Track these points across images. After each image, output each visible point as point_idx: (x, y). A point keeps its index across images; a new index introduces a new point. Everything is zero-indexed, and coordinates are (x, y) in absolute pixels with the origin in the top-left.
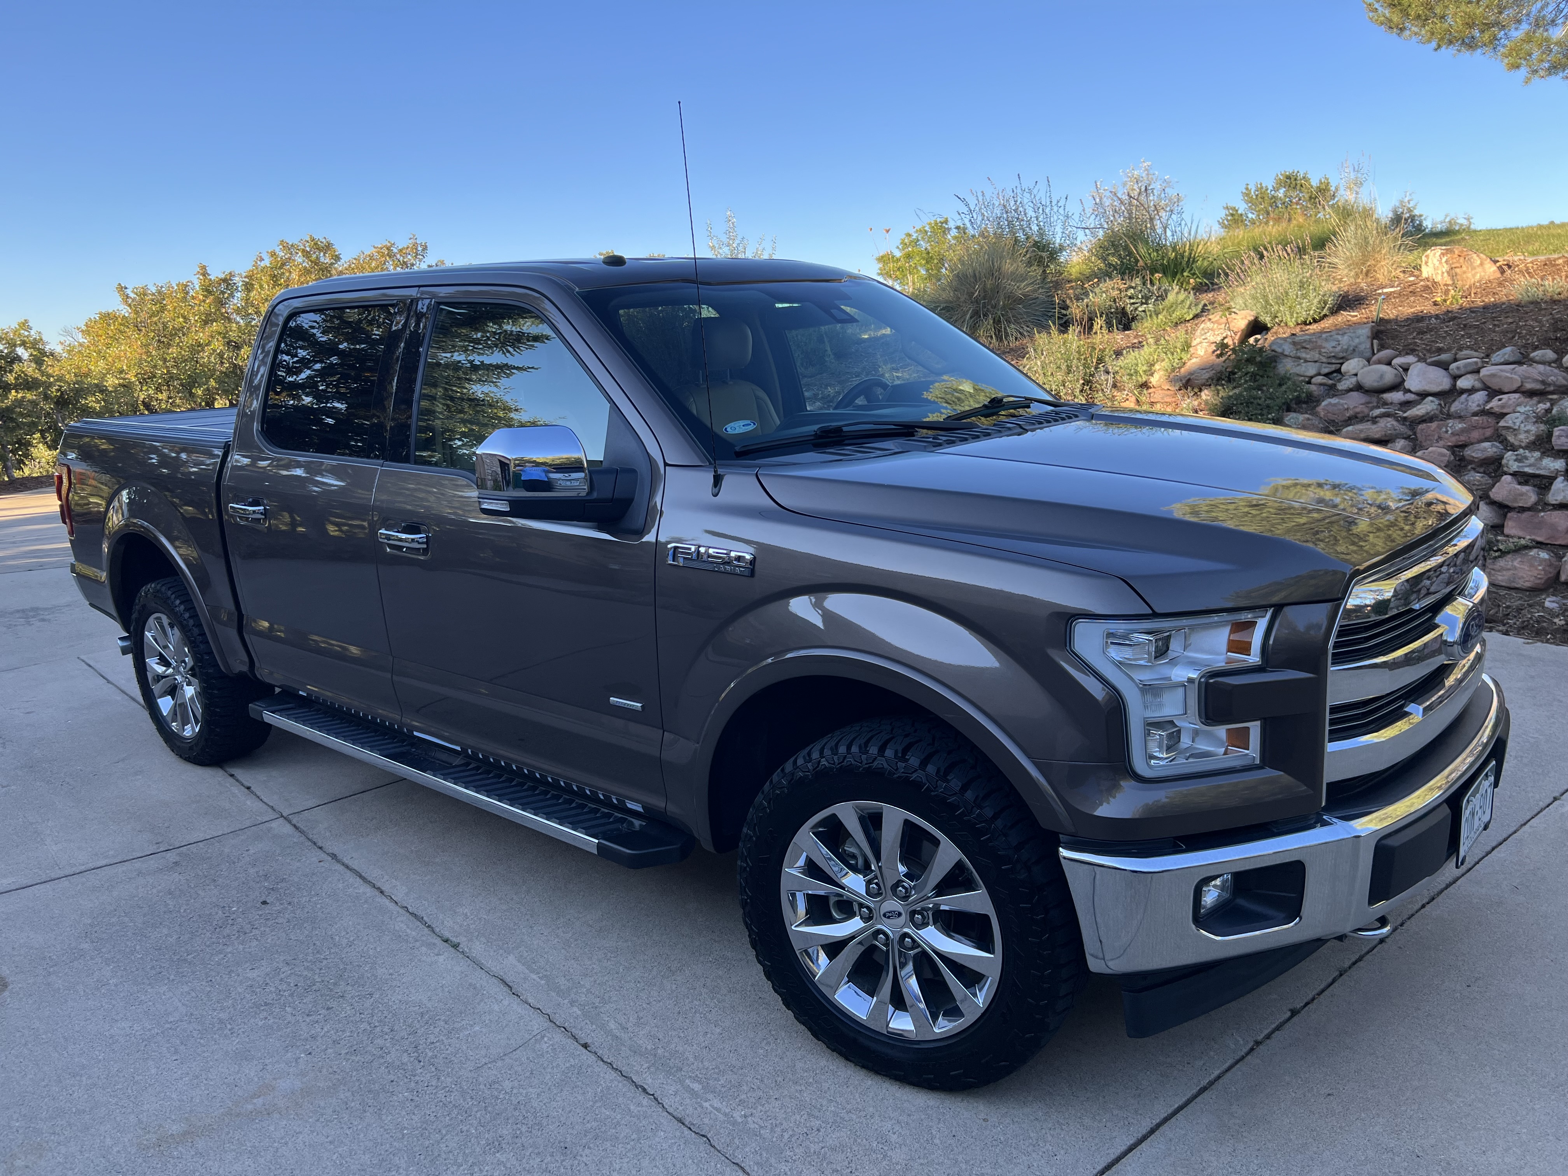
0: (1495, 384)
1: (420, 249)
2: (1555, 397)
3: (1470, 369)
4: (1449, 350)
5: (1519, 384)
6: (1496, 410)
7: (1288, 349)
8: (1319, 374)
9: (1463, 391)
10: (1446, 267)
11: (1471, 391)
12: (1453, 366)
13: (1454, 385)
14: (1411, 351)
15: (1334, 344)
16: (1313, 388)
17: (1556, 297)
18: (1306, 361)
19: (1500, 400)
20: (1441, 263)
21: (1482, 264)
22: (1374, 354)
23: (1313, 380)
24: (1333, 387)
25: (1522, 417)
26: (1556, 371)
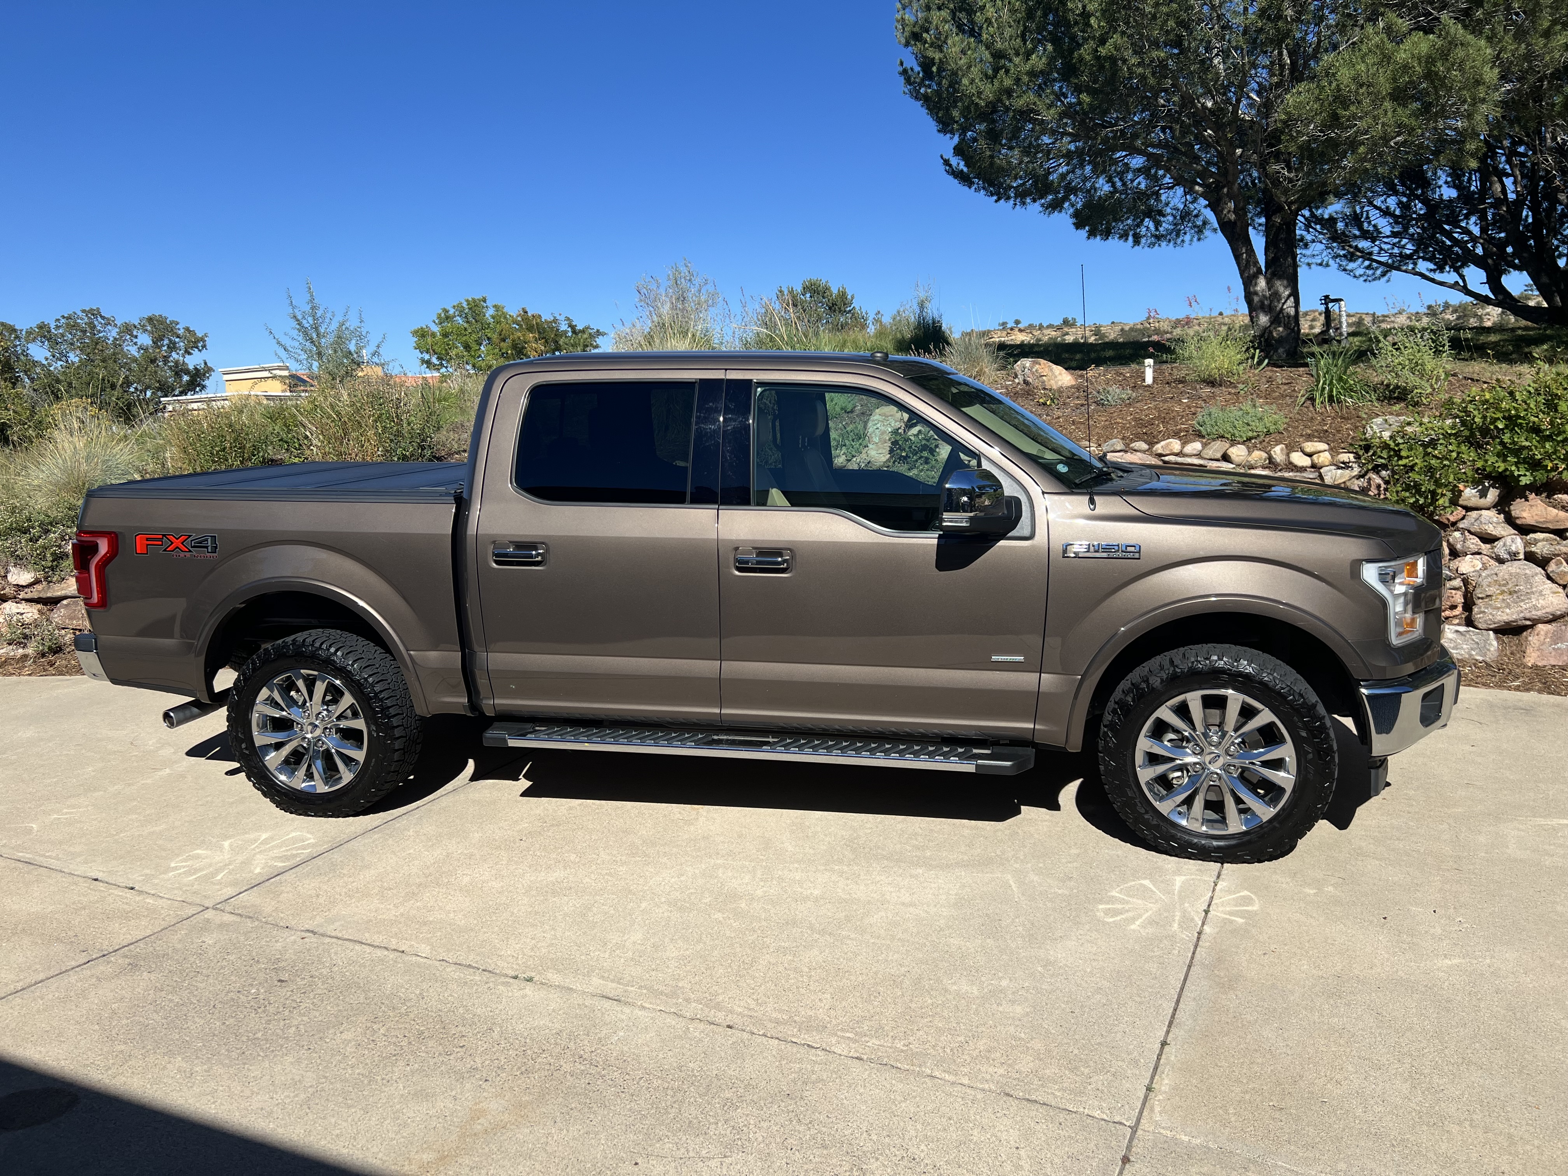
10: (1037, 375)
17: (1127, 402)
20: (1032, 372)
21: (1060, 374)
26: (1150, 457)
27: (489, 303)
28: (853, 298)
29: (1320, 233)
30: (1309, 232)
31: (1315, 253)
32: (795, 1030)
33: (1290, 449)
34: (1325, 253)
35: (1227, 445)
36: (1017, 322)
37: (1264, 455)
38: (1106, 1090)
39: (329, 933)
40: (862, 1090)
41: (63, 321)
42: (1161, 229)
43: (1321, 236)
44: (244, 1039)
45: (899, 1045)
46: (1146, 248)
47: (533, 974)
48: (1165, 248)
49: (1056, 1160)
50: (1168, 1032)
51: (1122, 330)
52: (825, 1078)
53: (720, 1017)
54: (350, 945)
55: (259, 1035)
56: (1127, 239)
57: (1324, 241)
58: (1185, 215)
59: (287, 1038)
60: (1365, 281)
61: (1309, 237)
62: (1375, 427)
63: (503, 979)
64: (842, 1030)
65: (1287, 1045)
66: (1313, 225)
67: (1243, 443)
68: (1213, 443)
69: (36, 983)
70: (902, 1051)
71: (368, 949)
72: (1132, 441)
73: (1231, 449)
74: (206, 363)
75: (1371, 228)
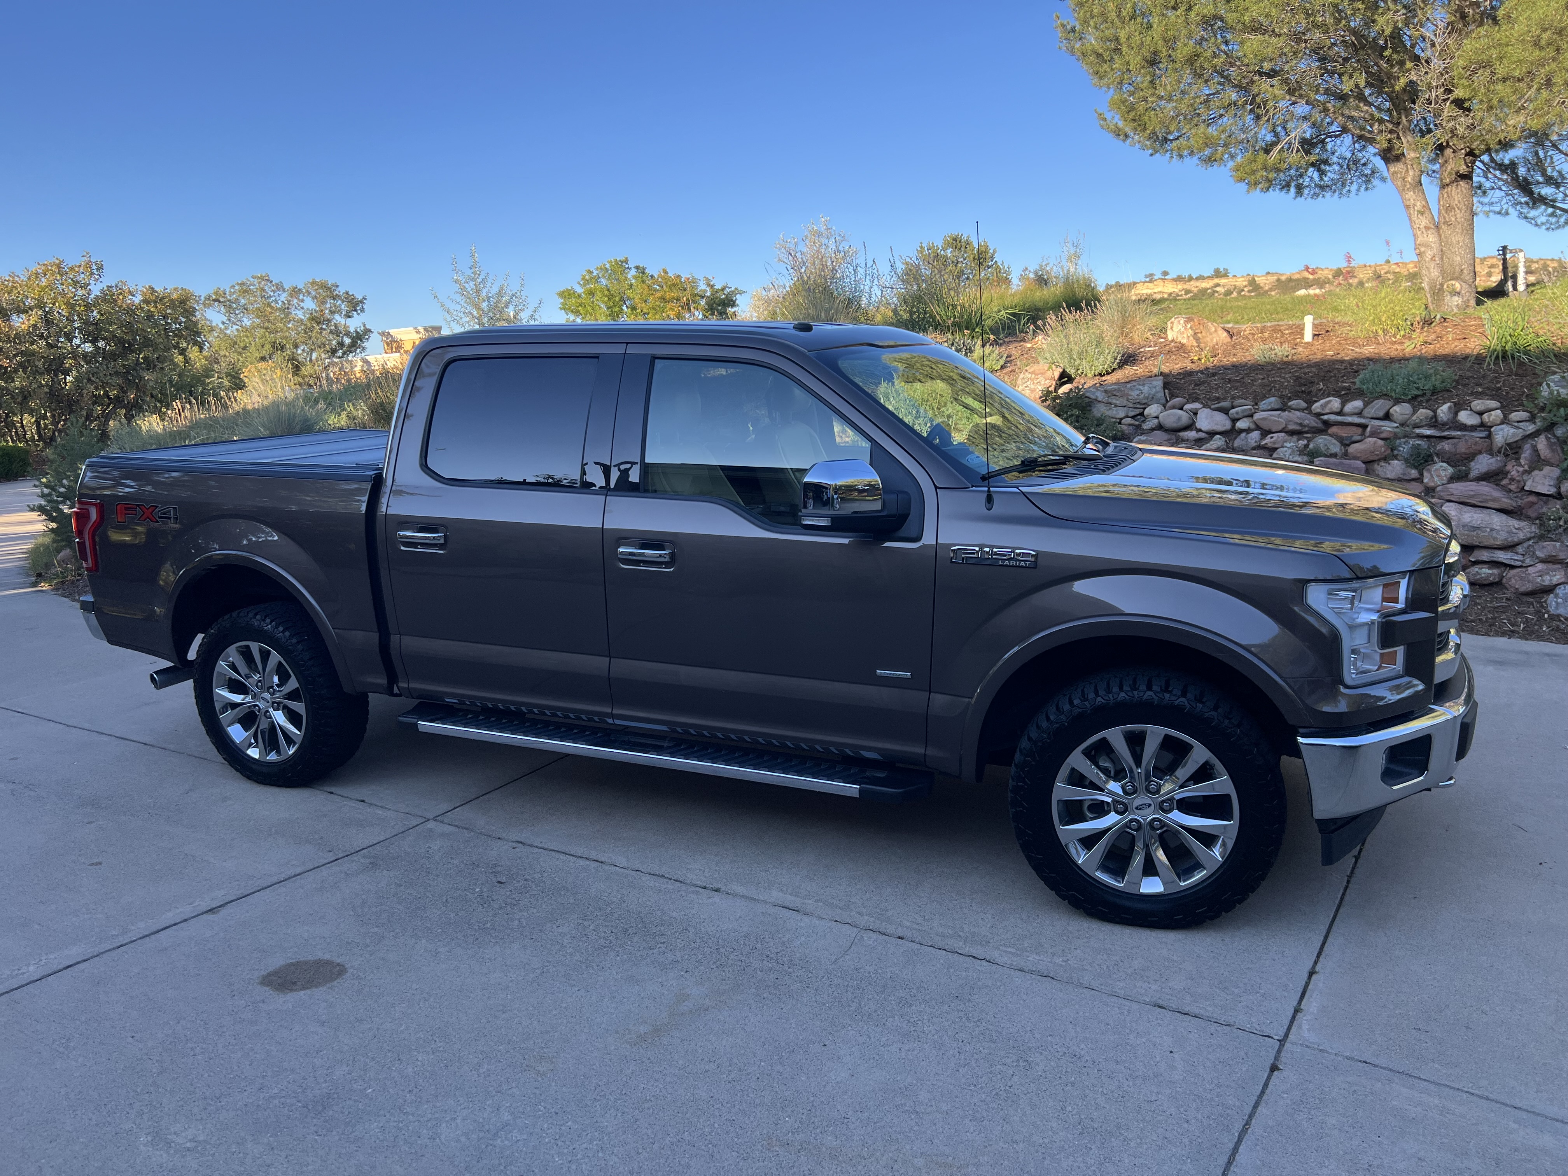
0: (1265, 426)
1: (94, 267)
2: (1309, 435)
3: (1246, 414)
4: (1225, 399)
5: (1284, 426)
6: (1270, 445)
7: (1100, 396)
8: (1127, 417)
9: (1241, 431)
10: (1191, 332)
11: (1248, 431)
12: (1233, 411)
13: (1234, 426)
14: (1196, 400)
15: (1138, 392)
16: (1125, 428)
17: (1285, 359)
18: (1116, 406)
19: (1272, 438)
20: (1186, 329)
21: (1216, 331)
22: (1167, 401)
23: (1123, 421)
24: (1138, 427)
25: (1290, 451)
26: (1308, 416)
27: (631, 265)
28: (995, 252)
29: (1500, 179)
30: (1487, 178)
31: (1494, 200)
32: (961, 943)
33: (1458, 407)
34: (1504, 201)
35: (1391, 403)
36: (1165, 273)
37: (1430, 413)
38: (1255, 1008)
39: (536, 844)
40: (1024, 997)
41: (237, 287)
42: (1326, 179)
43: (1501, 183)
44: (476, 927)
45: (1059, 961)
46: (1309, 199)
47: (719, 886)
48: (1329, 200)
49: (1208, 1064)
50: (1316, 963)
51: (1278, 280)
52: (990, 984)
53: (891, 929)
54: (557, 855)
55: (488, 925)
56: (1289, 190)
57: (1504, 188)
58: (1353, 164)
59: (512, 929)
60: (1548, 229)
61: (1487, 185)
62: (1551, 384)
63: (693, 889)
64: (1004, 945)
65: (1435, 979)
66: (1491, 170)
67: (1409, 401)
68: (1376, 402)
69: (295, 876)
70: (1061, 965)
71: (572, 859)
72: (1290, 399)
73: (1395, 408)
74: (364, 326)
75: (1555, 174)
